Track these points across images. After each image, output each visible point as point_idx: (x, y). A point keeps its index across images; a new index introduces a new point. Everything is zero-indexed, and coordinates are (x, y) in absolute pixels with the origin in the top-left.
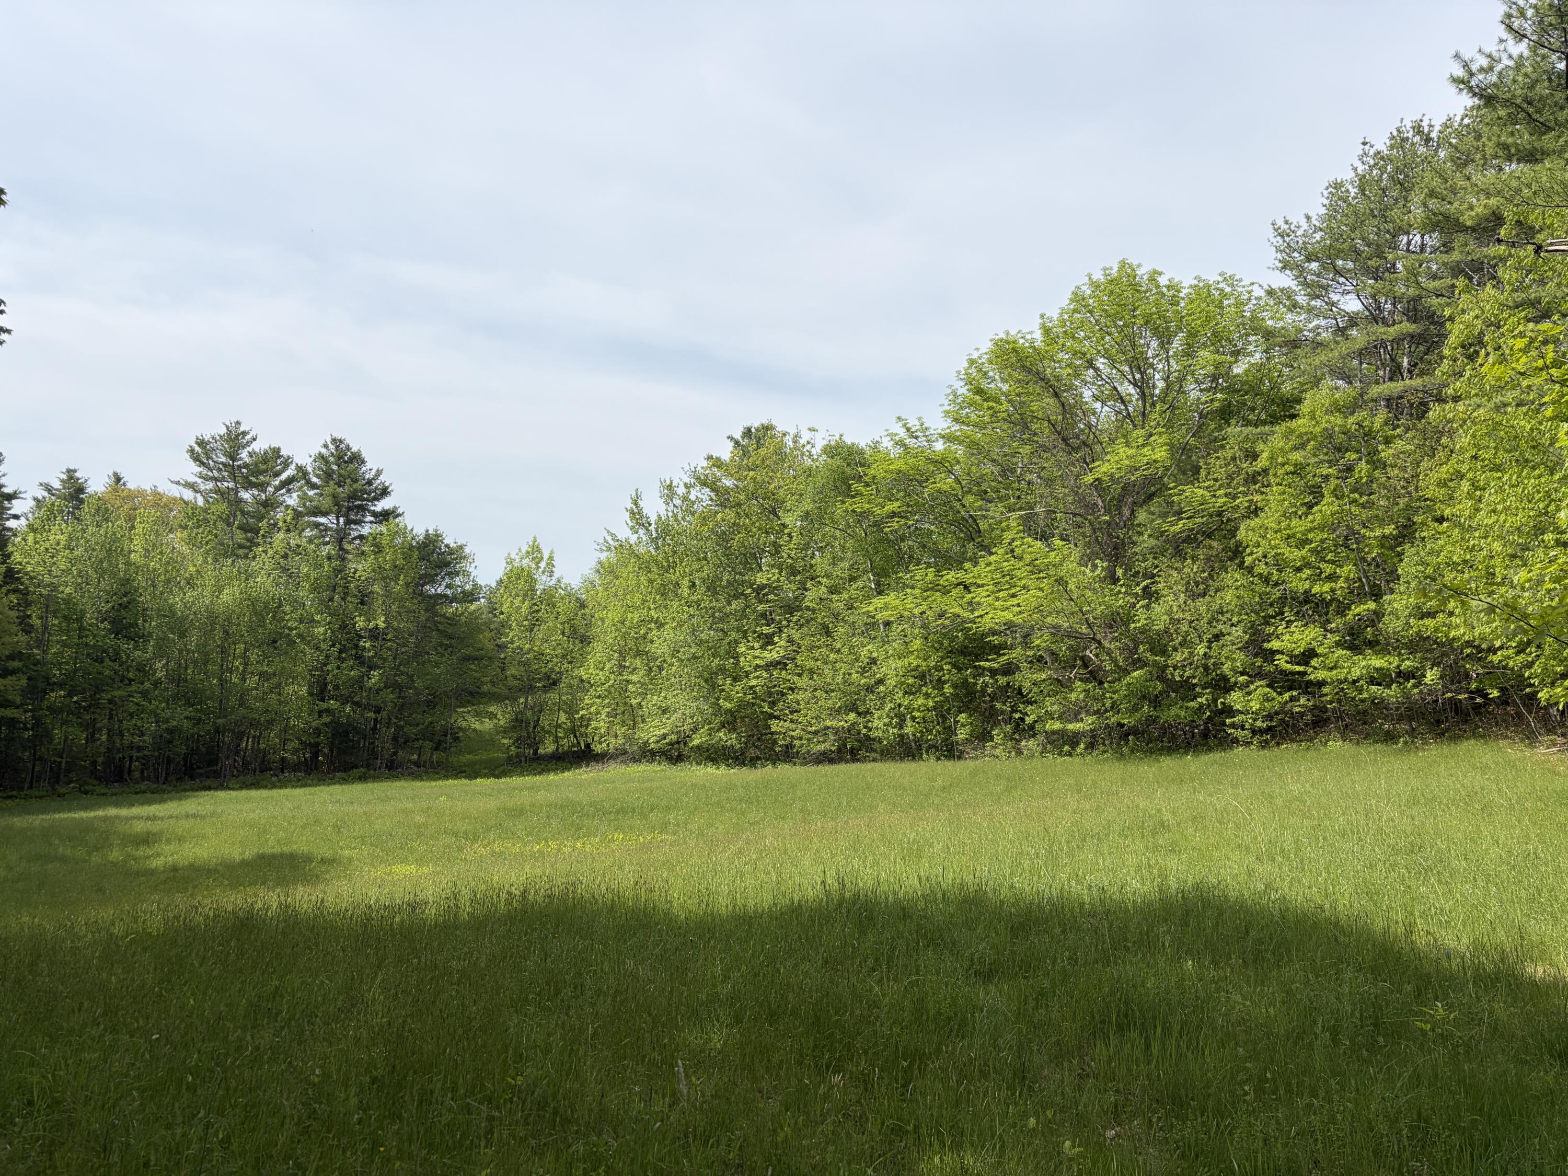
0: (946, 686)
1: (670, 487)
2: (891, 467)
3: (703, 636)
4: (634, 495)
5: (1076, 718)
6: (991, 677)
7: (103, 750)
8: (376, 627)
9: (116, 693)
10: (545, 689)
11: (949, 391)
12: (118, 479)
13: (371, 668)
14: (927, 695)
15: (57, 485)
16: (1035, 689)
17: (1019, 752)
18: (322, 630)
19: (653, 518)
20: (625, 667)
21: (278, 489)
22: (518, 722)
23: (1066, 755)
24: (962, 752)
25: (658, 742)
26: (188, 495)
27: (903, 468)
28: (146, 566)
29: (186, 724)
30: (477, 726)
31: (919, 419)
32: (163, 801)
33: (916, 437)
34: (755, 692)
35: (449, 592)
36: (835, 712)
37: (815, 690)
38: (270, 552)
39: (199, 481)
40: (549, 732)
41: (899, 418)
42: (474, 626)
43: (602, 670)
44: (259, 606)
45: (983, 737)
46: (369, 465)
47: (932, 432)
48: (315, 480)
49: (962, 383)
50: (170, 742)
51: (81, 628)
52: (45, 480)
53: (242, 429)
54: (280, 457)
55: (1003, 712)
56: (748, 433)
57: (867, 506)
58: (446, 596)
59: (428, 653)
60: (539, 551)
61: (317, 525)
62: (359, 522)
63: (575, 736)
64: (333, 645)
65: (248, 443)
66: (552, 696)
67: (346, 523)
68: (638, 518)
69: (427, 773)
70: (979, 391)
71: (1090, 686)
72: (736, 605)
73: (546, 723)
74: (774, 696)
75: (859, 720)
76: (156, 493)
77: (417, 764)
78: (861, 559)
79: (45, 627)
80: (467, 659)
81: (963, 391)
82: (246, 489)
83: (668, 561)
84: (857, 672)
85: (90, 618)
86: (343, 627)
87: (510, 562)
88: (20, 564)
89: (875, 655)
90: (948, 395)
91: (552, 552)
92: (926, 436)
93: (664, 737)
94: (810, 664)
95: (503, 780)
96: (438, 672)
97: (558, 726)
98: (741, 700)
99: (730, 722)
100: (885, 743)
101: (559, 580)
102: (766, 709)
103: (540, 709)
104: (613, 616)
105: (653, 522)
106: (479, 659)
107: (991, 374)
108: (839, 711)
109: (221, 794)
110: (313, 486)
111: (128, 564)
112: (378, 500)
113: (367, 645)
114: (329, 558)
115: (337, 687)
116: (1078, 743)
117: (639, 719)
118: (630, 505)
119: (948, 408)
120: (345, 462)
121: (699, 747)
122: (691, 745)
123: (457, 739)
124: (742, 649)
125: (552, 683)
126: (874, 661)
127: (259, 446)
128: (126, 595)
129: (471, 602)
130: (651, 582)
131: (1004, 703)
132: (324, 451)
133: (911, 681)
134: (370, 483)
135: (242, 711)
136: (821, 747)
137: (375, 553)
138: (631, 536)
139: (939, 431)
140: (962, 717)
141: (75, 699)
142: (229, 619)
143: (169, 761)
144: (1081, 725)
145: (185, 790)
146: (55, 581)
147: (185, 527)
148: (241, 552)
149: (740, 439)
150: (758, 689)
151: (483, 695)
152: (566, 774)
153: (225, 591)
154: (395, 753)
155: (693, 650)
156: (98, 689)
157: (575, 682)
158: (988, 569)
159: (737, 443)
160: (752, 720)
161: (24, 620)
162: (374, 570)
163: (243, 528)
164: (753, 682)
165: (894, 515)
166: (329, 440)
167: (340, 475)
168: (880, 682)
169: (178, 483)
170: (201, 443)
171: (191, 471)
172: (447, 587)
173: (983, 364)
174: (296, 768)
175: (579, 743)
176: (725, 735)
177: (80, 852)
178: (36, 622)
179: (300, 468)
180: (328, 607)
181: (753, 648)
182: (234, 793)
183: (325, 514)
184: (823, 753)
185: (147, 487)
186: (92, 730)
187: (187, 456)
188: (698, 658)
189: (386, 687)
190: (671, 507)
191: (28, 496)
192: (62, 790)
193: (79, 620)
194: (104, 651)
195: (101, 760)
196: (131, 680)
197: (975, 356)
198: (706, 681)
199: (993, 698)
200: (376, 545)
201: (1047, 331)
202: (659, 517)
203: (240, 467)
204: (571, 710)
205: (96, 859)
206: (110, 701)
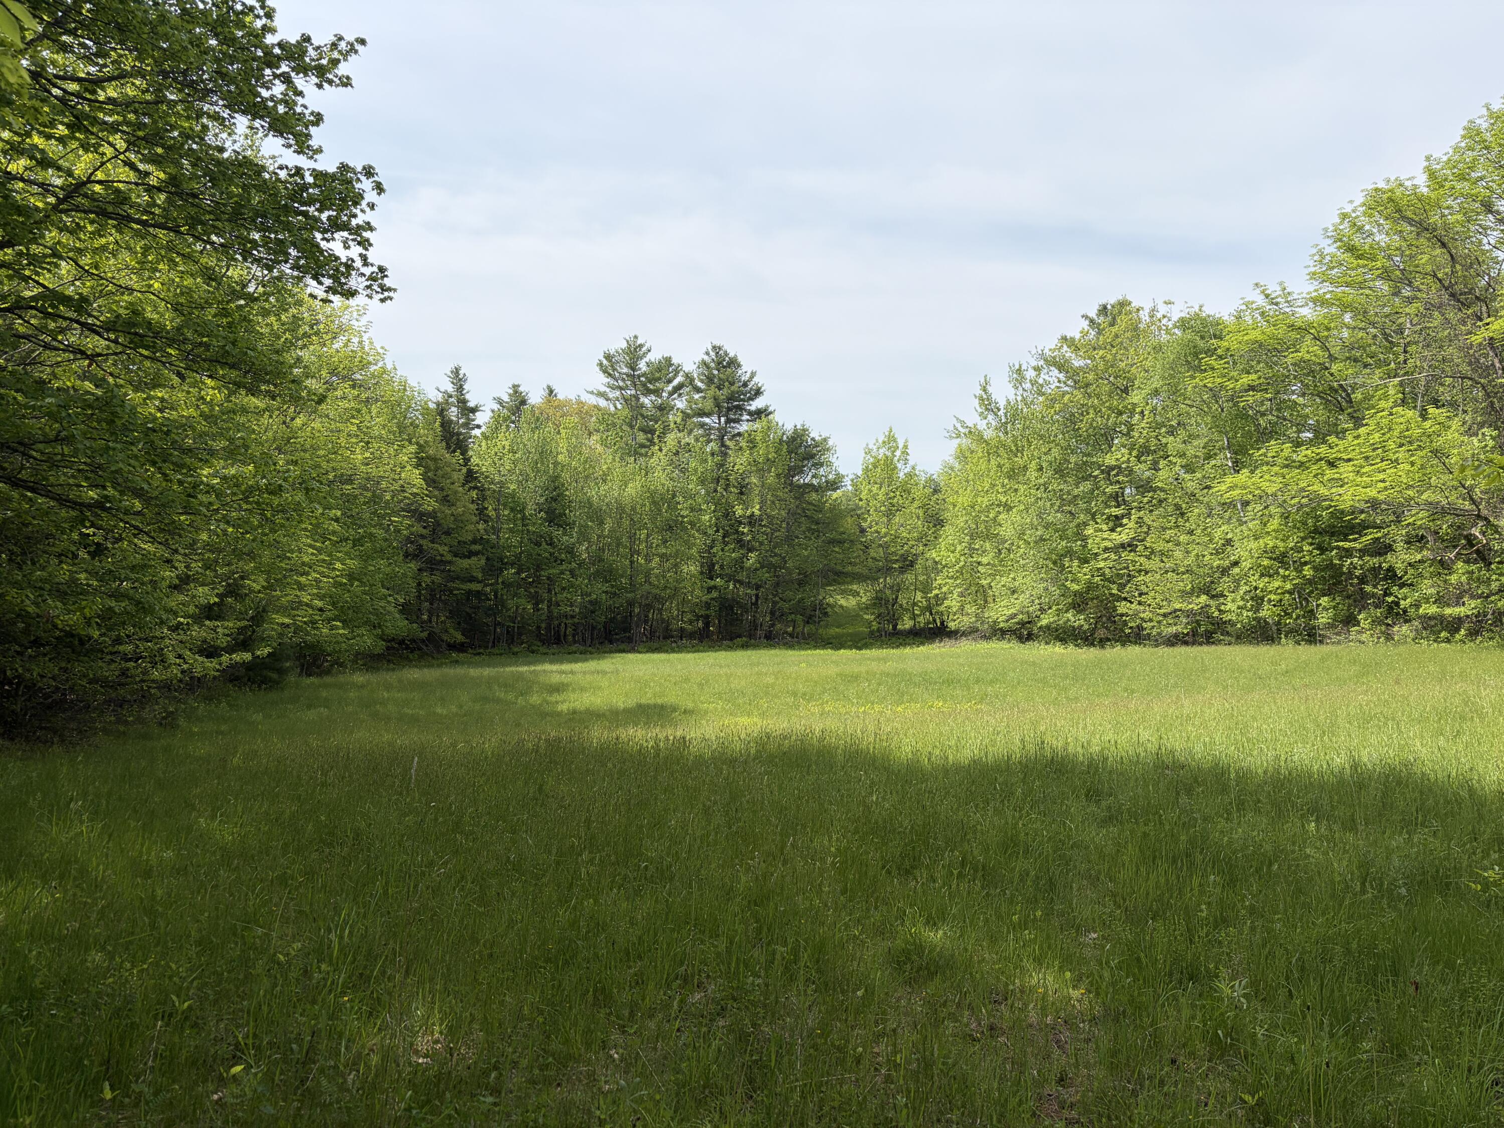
0: (1306, 568)
1: (1019, 371)
2: (1246, 338)
3: (1050, 519)
4: (983, 381)
5: (1459, 602)
6: (1360, 558)
7: (543, 617)
8: (753, 515)
9: (551, 571)
10: (903, 570)
11: (1314, 251)
12: (551, 391)
13: (750, 550)
14: (1285, 578)
15: (506, 398)
16: (1411, 571)
17: (1389, 637)
18: (707, 517)
19: (1002, 404)
20: (974, 549)
21: (671, 394)
22: (879, 601)
23: (1443, 641)
24: (1324, 636)
25: (1007, 621)
26: (603, 403)
27: (1260, 338)
28: (569, 464)
29: (604, 596)
30: (843, 602)
31: (1281, 284)
32: (586, 660)
33: (1277, 304)
34: (1103, 575)
35: (815, 482)
36: (1186, 595)
37: (1167, 572)
38: (665, 450)
39: (608, 390)
40: (907, 610)
41: (1257, 284)
42: (837, 513)
43: (953, 552)
44: (657, 498)
45: (1350, 621)
46: (744, 369)
47: (1295, 296)
48: (700, 384)
49: (1330, 241)
50: (593, 612)
51: (524, 518)
52: (497, 395)
53: (639, 342)
54: (671, 365)
55: (1373, 595)
56: (1103, 310)
57: (1219, 380)
58: (812, 485)
59: (797, 537)
60: (895, 441)
61: (702, 425)
62: (738, 421)
63: (931, 614)
64: (718, 531)
65: (645, 355)
66: (909, 577)
67: (726, 422)
68: (987, 404)
69: (799, 643)
70: (1351, 249)
71: (1473, 567)
72: (1086, 486)
73: (905, 602)
74: (1124, 578)
75: (1212, 603)
76: (580, 403)
77: (791, 635)
78: (1216, 436)
79: (498, 516)
80: (832, 542)
81: (1331, 249)
82: (645, 395)
83: (1016, 445)
84: (1212, 554)
85: (530, 510)
86: (726, 515)
87: (868, 452)
88: (478, 465)
89: (1229, 536)
90: (1314, 255)
91: (906, 441)
92: (1287, 302)
93: (1013, 616)
94: (1160, 546)
95: (863, 652)
96: (806, 553)
97: (915, 604)
98: (1089, 582)
99: (1079, 603)
100: (1239, 626)
101: (913, 468)
102: (1115, 591)
103: (897, 589)
104: (964, 499)
105: (1002, 407)
106: (840, 542)
107: (1367, 227)
108: (1191, 593)
109: (631, 656)
110: (698, 390)
111: (556, 464)
112: (752, 399)
113: (745, 530)
114: (713, 454)
115: (722, 567)
116: (1457, 630)
117: (990, 599)
118: (979, 392)
119: (1313, 269)
120: (724, 367)
121: (1048, 627)
122: (1039, 625)
123: (826, 614)
124: (1089, 531)
125: (908, 563)
126: (1229, 542)
127: (654, 356)
128: (555, 489)
129: (835, 490)
130: (1000, 466)
131: (1375, 587)
132: (706, 358)
133: (1266, 562)
134: (745, 385)
135: (647, 587)
136: (1173, 630)
137: (751, 449)
138: (979, 423)
139: (1304, 295)
140: (1324, 601)
141: (523, 575)
142: (633, 509)
143: (593, 628)
144: (1462, 609)
145: (605, 652)
146: (503, 479)
147: (598, 431)
148: (643, 451)
149: (1095, 317)
150: (1107, 571)
151: (846, 574)
152: (921, 648)
153: (630, 485)
154: (773, 625)
155: (1039, 533)
156: (538, 568)
157: (930, 563)
158: (1356, 442)
159: (1092, 321)
160: (1102, 601)
161: (481, 511)
162: (749, 464)
163: (645, 430)
164: (1102, 564)
165: (1252, 388)
166: (710, 348)
167: (720, 379)
168: (1236, 564)
169: (592, 393)
170: (608, 357)
171: (600, 381)
172: (813, 477)
173: (1357, 217)
174: (691, 636)
175: (935, 621)
176: (1074, 616)
177: (510, 697)
178: (492, 514)
179: (687, 376)
180: (713, 498)
181: (1101, 530)
182: (640, 656)
183: (708, 415)
184: (1176, 636)
185: (573, 397)
186: (536, 600)
187: (598, 369)
188: (1045, 540)
189: (762, 567)
190: (1020, 391)
191: (487, 409)
192: (516, 650)
193: (522, 511)
194: (541, 536)
195: (543, 625)
196: (562, 561)
197: (1348, 209)
198: (1055, 563)
199: (1362, 580)
200: (751, 441)
201: (1432, 174)
202: (1009, 402)
203: (639, 376)
204: (926, 588)
205: (520, 701)
206: (548, 578)
